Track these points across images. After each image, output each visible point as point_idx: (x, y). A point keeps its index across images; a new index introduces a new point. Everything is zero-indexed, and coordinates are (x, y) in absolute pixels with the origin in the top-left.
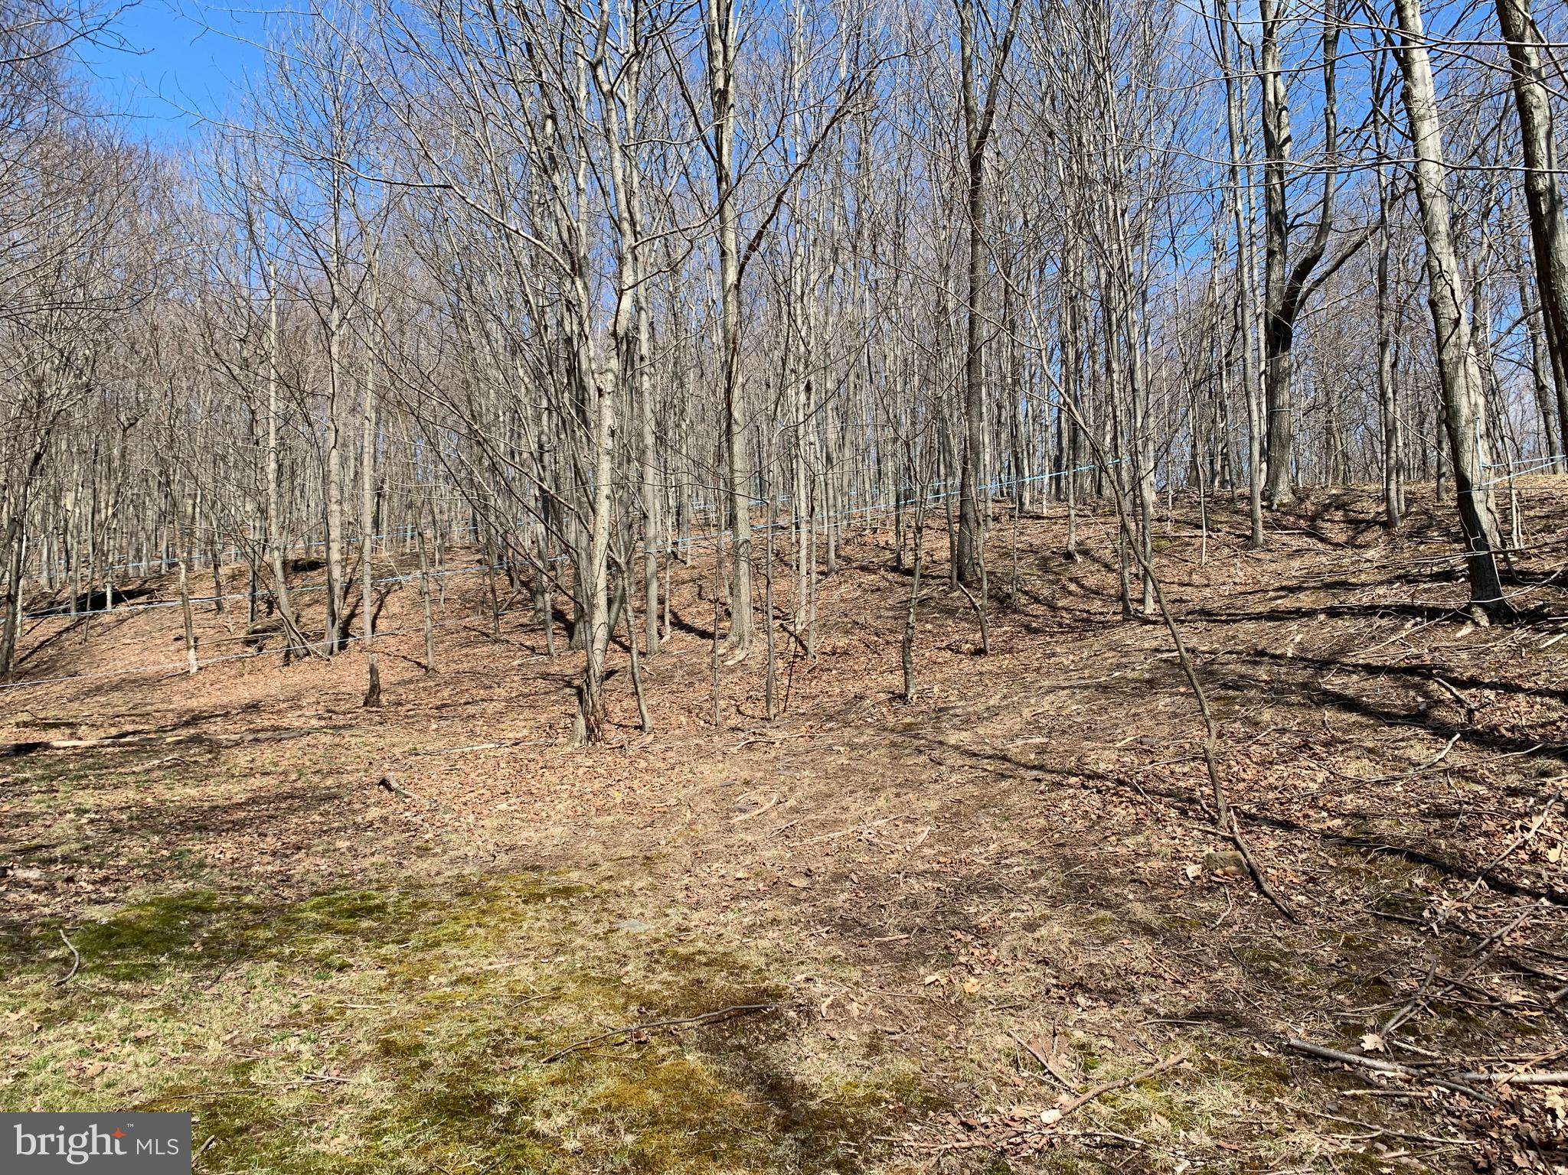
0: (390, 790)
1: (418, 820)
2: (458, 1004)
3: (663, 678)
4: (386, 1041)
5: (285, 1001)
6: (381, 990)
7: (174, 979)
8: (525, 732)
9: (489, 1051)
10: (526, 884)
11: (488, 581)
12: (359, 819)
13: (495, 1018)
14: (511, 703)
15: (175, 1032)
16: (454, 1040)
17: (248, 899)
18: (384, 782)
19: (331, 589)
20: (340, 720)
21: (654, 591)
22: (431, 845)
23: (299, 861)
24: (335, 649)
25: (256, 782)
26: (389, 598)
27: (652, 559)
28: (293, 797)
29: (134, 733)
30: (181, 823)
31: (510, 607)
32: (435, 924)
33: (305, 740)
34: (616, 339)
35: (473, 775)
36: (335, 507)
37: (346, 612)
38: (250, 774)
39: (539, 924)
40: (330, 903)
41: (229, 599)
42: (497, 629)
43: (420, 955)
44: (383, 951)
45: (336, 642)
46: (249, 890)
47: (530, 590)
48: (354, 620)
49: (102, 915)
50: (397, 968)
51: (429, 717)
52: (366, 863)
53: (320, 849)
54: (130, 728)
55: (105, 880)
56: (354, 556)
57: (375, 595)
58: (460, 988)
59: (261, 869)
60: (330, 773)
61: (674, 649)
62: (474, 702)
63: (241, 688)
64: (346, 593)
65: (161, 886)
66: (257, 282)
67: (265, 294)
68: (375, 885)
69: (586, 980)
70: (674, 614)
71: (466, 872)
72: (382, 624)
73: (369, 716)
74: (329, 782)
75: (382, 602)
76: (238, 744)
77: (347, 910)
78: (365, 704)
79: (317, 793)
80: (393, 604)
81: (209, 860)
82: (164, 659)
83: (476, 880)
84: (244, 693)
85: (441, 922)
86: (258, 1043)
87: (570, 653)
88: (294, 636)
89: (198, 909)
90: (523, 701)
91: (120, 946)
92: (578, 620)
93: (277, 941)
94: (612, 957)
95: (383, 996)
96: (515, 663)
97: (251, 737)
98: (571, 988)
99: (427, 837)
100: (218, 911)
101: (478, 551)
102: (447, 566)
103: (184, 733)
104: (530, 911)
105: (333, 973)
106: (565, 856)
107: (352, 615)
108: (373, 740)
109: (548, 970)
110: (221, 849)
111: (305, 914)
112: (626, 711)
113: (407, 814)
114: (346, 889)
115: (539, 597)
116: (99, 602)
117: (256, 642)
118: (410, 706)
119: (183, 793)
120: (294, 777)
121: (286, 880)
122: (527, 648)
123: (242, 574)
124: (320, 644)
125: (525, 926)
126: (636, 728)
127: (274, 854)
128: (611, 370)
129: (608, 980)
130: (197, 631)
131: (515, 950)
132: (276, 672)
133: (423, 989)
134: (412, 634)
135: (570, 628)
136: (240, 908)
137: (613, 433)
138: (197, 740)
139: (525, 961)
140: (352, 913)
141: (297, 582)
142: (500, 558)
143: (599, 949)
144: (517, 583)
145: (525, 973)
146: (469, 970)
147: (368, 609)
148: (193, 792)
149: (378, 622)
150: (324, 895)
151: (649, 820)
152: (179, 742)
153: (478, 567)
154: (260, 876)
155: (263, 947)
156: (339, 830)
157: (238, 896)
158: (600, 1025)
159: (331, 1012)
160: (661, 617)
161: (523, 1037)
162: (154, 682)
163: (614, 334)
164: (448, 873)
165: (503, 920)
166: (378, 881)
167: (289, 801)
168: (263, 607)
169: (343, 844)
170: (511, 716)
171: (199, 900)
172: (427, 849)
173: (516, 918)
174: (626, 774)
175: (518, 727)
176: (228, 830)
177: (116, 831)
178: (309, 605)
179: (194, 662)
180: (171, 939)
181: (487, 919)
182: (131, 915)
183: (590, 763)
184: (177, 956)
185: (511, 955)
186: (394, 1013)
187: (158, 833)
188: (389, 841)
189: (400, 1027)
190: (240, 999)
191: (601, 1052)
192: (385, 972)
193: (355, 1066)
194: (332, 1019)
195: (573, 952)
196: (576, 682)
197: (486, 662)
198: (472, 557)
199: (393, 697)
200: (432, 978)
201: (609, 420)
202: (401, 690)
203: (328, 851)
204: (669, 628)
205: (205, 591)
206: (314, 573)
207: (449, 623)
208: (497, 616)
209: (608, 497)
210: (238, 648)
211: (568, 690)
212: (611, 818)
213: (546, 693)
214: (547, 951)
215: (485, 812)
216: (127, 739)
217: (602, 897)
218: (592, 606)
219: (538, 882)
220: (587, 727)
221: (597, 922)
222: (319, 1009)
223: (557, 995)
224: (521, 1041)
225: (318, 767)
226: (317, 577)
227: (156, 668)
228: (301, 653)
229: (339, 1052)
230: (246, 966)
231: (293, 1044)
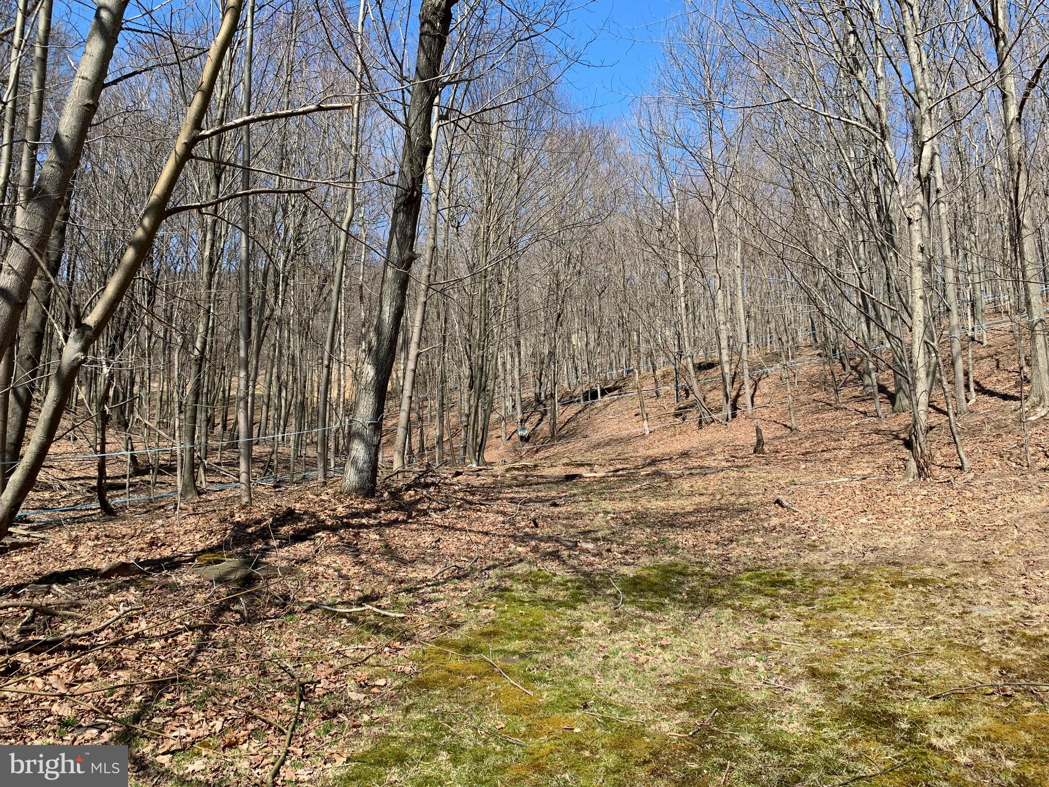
0: (783, 507)
1: (805, 526)
2: (856, 650)
3: (973, 432)
4: (811, 667)
5: (742, 634)
6: (801, 635)
7: (675, 614)
8: (869, 470)
9: (886, 685)
10: (891, 574)
11: (827, 367)
12: (766, 525)
13: (886, 663)
14: (855, 451)
15: (682, 644)
16: (858, 674)
17: (707, 570)
18: (778, 502)
19: (724, 380)
20: (739, 462)
21: (960, 365)
22: (817, 544)
23: (733, 549)
24: (730, 417)
25: (697, 499)
26: (760, 383)
27: (957, 341)
28: (721, 509)
29: (623, 469)
30: (660, 522)
31: (844, 385)
32: (830, 596)
33: (721, 474)
34: (920, 179)
35: (837, 499)
36: (722, 327)
37: (734, 394)
38: (692, 494)
39: (906, 602)
40: (758, 576)
41: (663, 389)
42: (837, 400)
43: (824, 615)
44: (798, 610)
45: (730, 413)
46: (707, 564)
47: (859, 372)
48: (739, 399)
49: (630, 572)
50: (809, 622)
51: (798, 460)
52: (776, 553)
53: (745, 542)
54: (620, 466)
55: (626, 552)
56: (736, 358)
57: (751, 382)
58: (856, 640)
59: (711, 552)
60: (741, 495)
61: (980, 408)
62: (828, 450)
63: (675, 443)
64: (733, 382)
65: (658, 558)
66: (666, 191)
67: (670, 199)
68: (784, 567)
69: (951, 645)
70: (977, 383)
71: (845, 563)
72: (758, 400)
73: (758, 460)
74: (741, 501)
75: (756, 385)
76: (681, 477)
77: (769, 582)
78: (755, 452)
79: (736, 507)
80: (764, 387)
81: (680, 544)
82: (631, 427)
83: (854, 569)
84: (678, 445)
85: (834, 595)
86: (730, 658)
87: (894, 415)
88: (704, 410)
89: (680, 573)
90: (863, 450)
91: (642, 590)
92: (898, 391)
93: (730, 596)
94: (970, 631)
95: (803, 639)
96: (854, 423)
97: (688, 472)
98: (940, 649)
99: (813, 538)
100: (692, 575)
101: (817, 348)
102: (798, 360)
103: (650, 470)
104: (898, 592)
105: (768, 620)
106: (916, 557)
107: (738, 396)
108: (764, 475)
109: (920, 635)
110: (686, 538)
111: (743, 582)
112: (945, 456)
113: (797, 523)
114: (766, 568)
115: (866, 376)
116: (594, 395)
117: (681, 415)
118: (784, 453)
119: (656, 505)
120: (718, 497)
121: (728, 560)
122: (861, 412)
123: (669, 374)
124: (719, 415)
125: (896, 603)
126: (957, 468)
127: (717, 543)
128: (918, 203)
129: (969, 647)
130: (647, 410)
131: (891, 618)
132: (695, 433)
133: (830, 637)
134: (778, 406)
135: (892, 398)
136: (703, 575)
137: (922, 250)
138: (658, 473)
139: (900, 627)
140: (773, 584)
141: (701, 377)
142: (834, 351)
143: (958, 625)
144: (848, 368)
145: (901, 634)
146: (860, 628)
147: (748, 391)
148: (662, 504)
149: (755, 399)
150: (754, 571)
151: (982, 535)
152: (648, 475)
153: (819, 358)
154: (712, 556)
155: (722, 600)
156: (754, 531)
157: (702, 568)
158: (968, 677)
159: (771, 645)
160: (967, 386)
161: (910, 679)
162: (628, 440)
163: (919, 176)
164: (833, 563)
165: (879, 597)
166: (786, 565)
167: (719, 512)
168: (683, 393)
169: (759, 540)
170: (858, 459)
171: (679, 568)
172: (815, 546)
173: (888, 597)
174: (956, 501)
175: (862, 467)
176: (687, 528)
177: (626, 524)
178: (710, 391)
179: (647, 428)
180: (668, 589)
181: (866, 596)
182: (645, 573)
183: (925, 492)
184: (674, 599)
185: (889, 622)
186: (813, 651)
187: (649, 527)
188: (788, 540)
189: (819, 660)
190: (714, 629)
191: (974, 698)
192: (801, 623)
193: (795, 680)
194: (772, 649)
195: (937, 624)
196: (902, 436)
197: (832, 423)
198: (814, 352)
199: (771, 448)
200: (834, 630)
201: (918, 241)
202: (776, 443)
203: (750, 543)
204: (974, 394)
205: (649, 385)
206: (711, 371)
207: (803, 398)
208: (836, 391)
209: (921, 298)
210: (671, 419)
211: (896, 441)
212: (950, 532)
213: (880, 444)
214: (916, 622)
215: (852, 524)
216: (620, 473)
217: (954, 588)
218: (915, 379)
219: (900, 574)
220: (918, 467)
221: (952, 605)
222: (764, 642)
223: (929, 653)
224: (907, 681)
225: (732, 491)
226: (714, 373)
227: (627, 432)
228: (709, 421)
229: (782, 670)
230: (714, 611)
231: (752, 661)
